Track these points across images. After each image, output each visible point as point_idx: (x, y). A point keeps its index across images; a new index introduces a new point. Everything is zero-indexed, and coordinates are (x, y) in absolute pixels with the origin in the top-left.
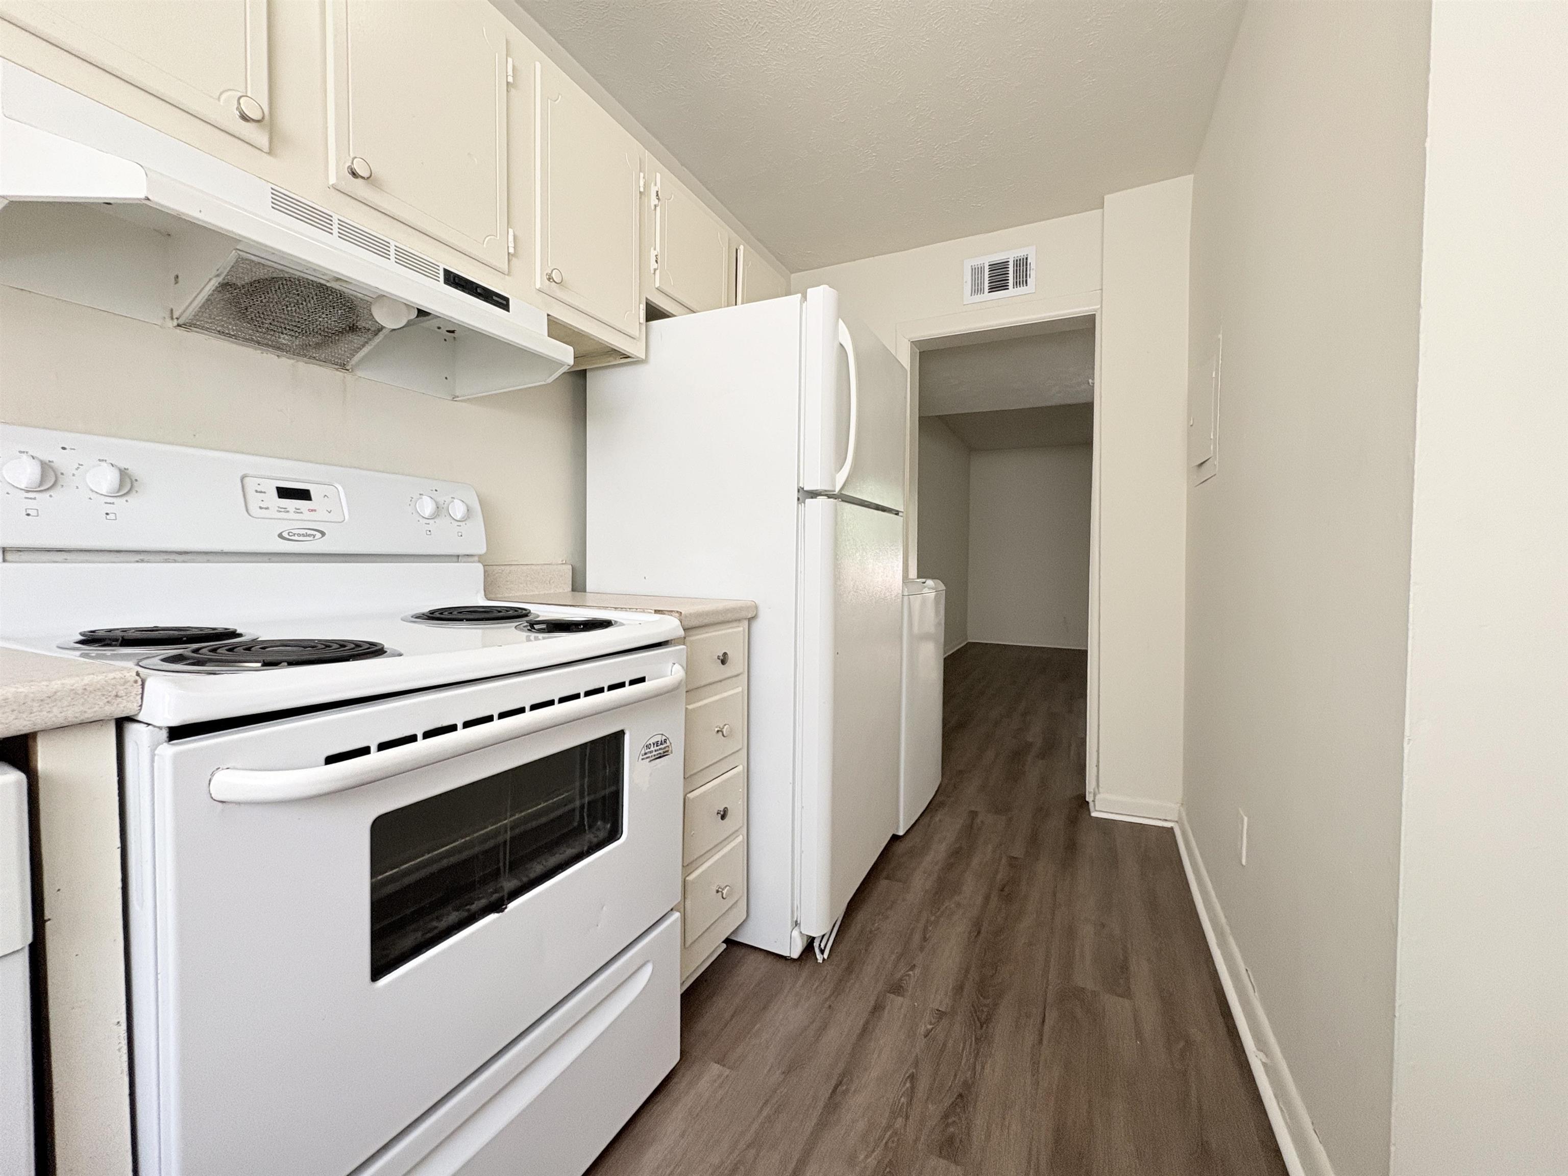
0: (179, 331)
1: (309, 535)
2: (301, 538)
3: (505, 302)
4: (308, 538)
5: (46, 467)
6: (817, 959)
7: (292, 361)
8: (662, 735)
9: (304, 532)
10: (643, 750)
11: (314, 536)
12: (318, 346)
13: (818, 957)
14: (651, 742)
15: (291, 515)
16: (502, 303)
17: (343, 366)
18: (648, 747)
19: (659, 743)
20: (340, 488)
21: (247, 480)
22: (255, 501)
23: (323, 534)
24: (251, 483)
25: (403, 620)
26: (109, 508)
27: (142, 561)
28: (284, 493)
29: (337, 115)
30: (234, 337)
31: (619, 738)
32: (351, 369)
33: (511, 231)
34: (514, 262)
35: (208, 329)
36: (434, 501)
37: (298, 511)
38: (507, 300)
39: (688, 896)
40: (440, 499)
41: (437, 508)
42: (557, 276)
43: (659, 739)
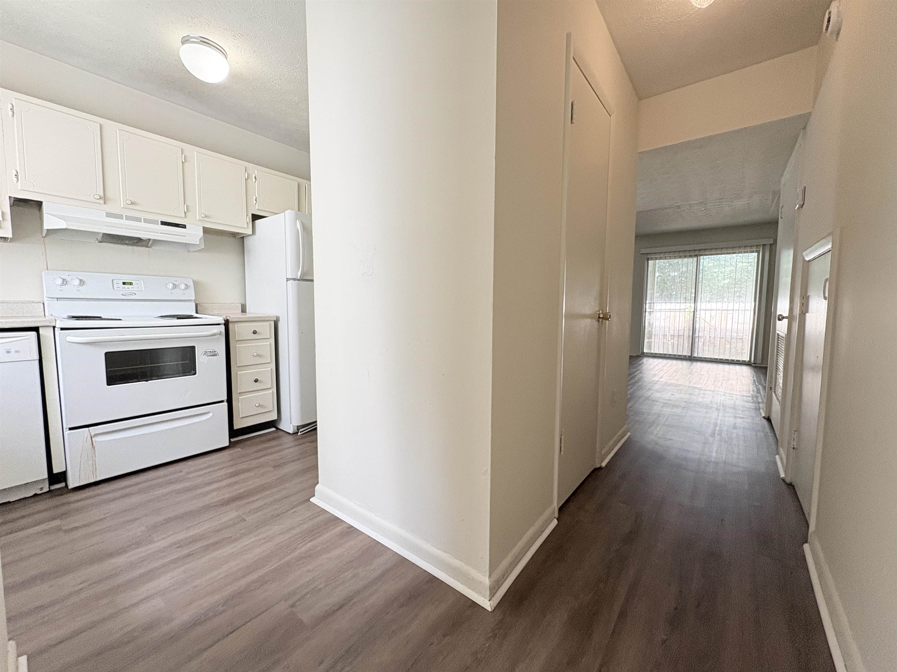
0: (99, 243)
2: (128, 295)
5: (63, 279)
6: (298, 435)
8: (213, 349)
9: (129, 293)
10: (204, 353)
11: (132, 295)
14: (208, 351)
15: (126, 289)
16: (184, 227)
17: (147, 247)
18: (207, 352)
20: (141, 281)
21: (114, 280)
22: (115, 285)
24: (115, 282)
26: (78, 289)
28: (124, 283)
29: (123, 190)
30: (114, 243)
31: (193, 348)
32: (150, 247)
33: (185, 205)
34: (188, 214)
35: (106, 242)
36: (174, 284)
37: (128, 288)
38: (185, 225)
39: (240, 402)
40: (177, 283)
41: (175, 286)
42: (203, 215)
43: (212, 351)
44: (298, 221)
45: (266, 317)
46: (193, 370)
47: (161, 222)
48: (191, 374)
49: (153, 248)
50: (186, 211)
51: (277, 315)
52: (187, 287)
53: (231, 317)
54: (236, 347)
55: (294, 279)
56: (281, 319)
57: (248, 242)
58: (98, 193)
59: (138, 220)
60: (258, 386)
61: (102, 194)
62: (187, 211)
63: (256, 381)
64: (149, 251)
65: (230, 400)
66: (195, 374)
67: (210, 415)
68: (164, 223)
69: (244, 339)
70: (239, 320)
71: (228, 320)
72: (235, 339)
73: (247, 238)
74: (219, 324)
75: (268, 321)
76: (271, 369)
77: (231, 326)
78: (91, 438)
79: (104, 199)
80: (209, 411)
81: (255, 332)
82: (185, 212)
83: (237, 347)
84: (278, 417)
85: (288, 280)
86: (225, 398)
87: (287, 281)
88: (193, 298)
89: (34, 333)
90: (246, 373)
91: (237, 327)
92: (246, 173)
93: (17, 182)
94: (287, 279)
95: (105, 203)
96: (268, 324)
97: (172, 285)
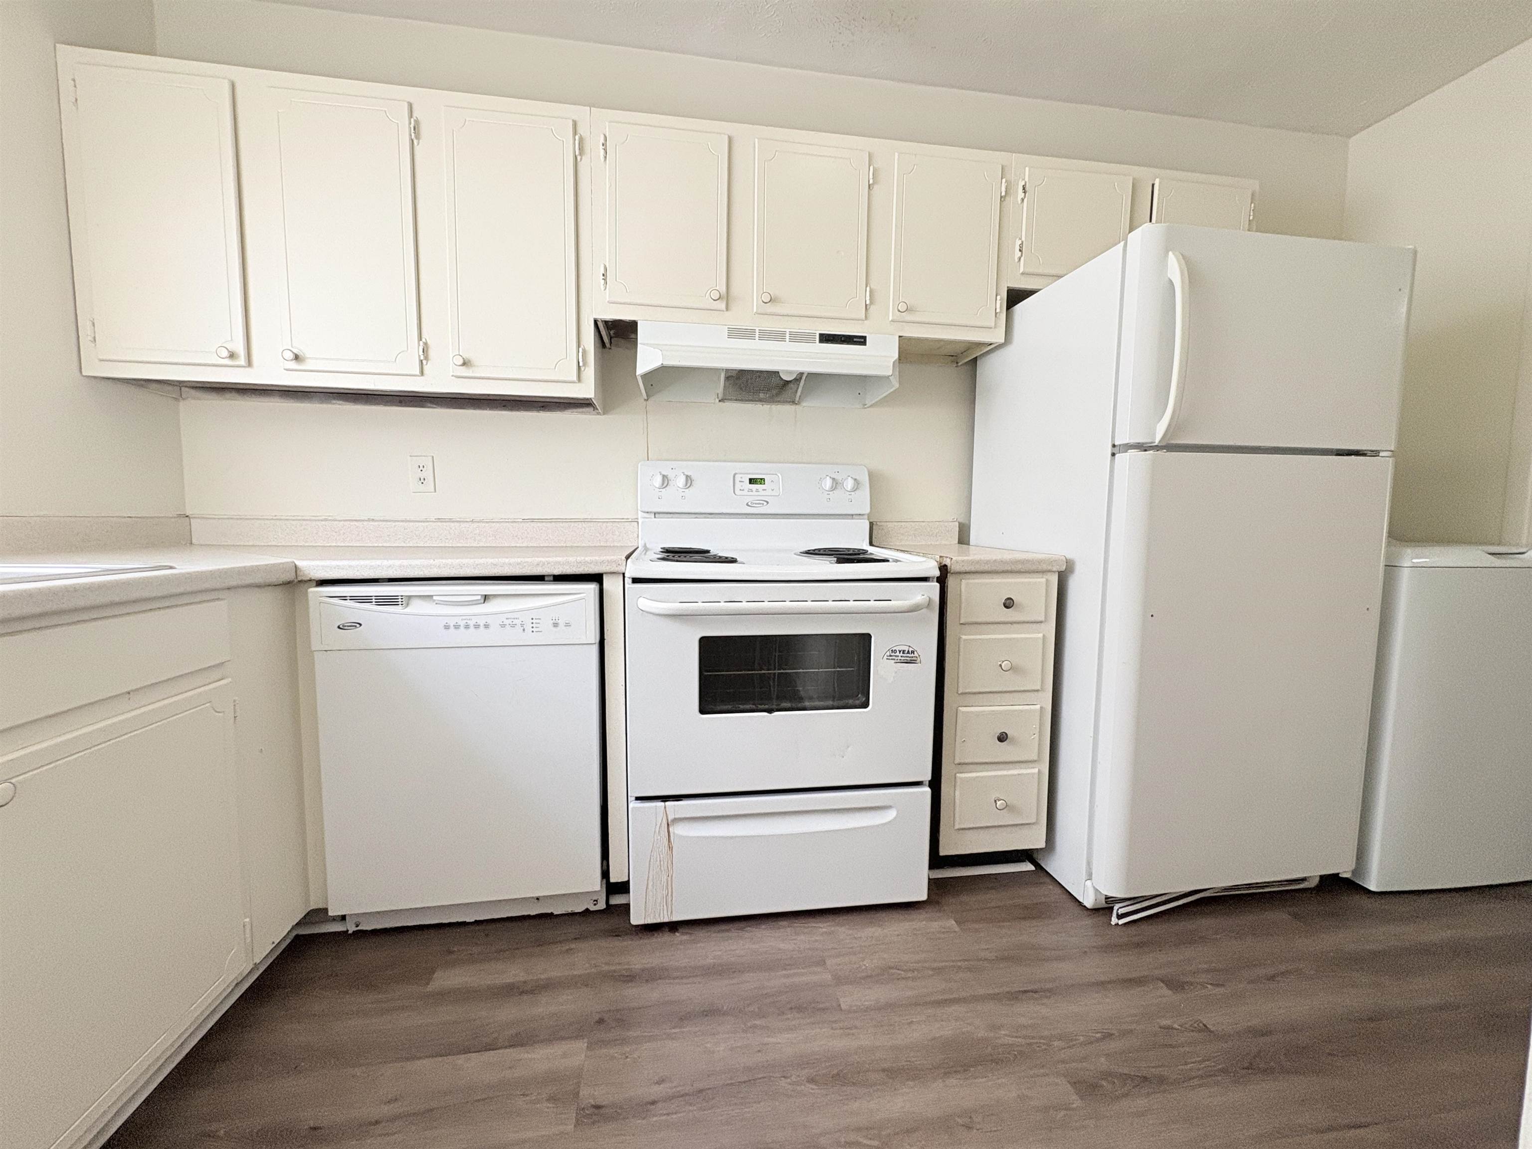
0: (721, 403)
1: (760, 504)
2: (757, 505)
3: (863, 340)
4: (759, 505)
5: (665, 477)
6: (1111, 920)
7: (769, 406)
8: (910, 646)
9: (758, 502)
10: (888, 653)
11: (763, 504)
12: (777, 395)
13: (1113, 919)
14: (897, 648)
15: (754, 493)
16: (861, 341)
17: (793, 402)
18: (895, 651)
19: (906, 652)
20: (779, 475)
21: (736, 476)
22: (738, 485)
23: (767, 503)
24: (738, 478)
25: (795, 554)
26: (683, 494)
27: (696, 518)
28: (752, 481)
29: (758, 274)
30: (742, 400)
31: (866, 639)
32: (798, 404)
33: (868, 289)
34: (872, 309)
35: (731, 400)
36: (834, 479)
37: (757, 491)
38: (864, 338)
39: (958, 788)
40: (839, 477)
41: (836, 484)
42: (902, 307)
43: (906, 649)
44: (1170, 253)
45: (1040, 562)
46: (863, 693)
47: (821, 335)
48: (857, 702)
49: (804, 404)
50: (868, 302)
51: (1068, 557)
52: (857, 483)
53: (954, 558)
54: (960, 638)
55: (1142, 447)
56: (1079, 569)
57: (989, 368)
58: (717, 288)
59: (779, 336)
60: (1004, 751)
61: (723, 290)
62: (871, 303)
63: (1002, 738)
64: (796, 411)
65: (935, 784)
66: (865, 705)
67: (891, 814)
68: (826, 338)
69: (979, 620)
70: (973, 569)
71: (945, 566)
72: (959, 621)
73: (984, 359)
74: (925, 579)
75: (1043, 572)
76: (1041, 708)
77: (951, 581)
78: (668, 825)
79: (727, 298)
80: (891, 804)
81: (1009, 604)
82: (866, 305)
83: (962, 640)
84: (1047, 842)
85: (1115, 451)
86: (927, 776)
87: (1113, 455)
88: (868, 511)
89: (592, 587)
90: (978, 714)
91: (967, 584)
92: (1004, 180)
93: (605, 290)
94: (1114, 446)
95: (727, 309)
96: (1044, 580)
97: (831, 480)
